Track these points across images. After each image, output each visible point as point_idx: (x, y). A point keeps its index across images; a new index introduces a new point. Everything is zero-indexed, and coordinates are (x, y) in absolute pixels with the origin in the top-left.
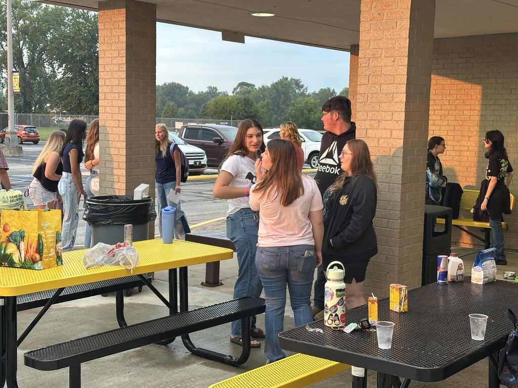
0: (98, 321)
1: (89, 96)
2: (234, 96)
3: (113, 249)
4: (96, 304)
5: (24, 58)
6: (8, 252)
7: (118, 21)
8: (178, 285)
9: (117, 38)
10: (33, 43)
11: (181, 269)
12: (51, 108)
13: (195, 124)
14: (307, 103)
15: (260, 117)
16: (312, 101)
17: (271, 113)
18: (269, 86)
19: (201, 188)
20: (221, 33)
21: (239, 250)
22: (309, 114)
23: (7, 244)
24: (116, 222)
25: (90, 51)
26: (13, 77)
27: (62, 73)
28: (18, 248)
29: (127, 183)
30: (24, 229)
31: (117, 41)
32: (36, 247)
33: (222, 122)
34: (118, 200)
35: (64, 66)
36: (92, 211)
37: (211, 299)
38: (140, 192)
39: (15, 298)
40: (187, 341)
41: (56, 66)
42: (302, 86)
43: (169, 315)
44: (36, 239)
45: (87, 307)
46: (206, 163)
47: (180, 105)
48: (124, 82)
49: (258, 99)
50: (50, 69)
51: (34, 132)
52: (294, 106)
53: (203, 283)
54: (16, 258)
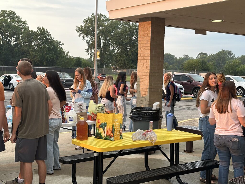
0: (136, 165)
1: (129, 60)
2: (196, 60)
3: (145, 133)
4: (134, 158)
5: (101, 43)
6: (100, 132)
7: (148, 27)
8: (174, 151)
9: (147, 34)
10: (105, 37)
11: (176, 144)
12: (112, 65)
13: (179, 73)
14: (234, 62)
15: (210, 70)
16: (237, 61)
17: (216, 68)
18: (215, 54)
19: (181, 104)
20: (195, 30)
21: (205, 136)
22: (236, 68)
23: (99, 128)
24: (144, 119)
25: (130, 39)
26: (97, 52)
27: (117, 50)
28: (104, 130)
29: (149, 101)
30: (106, 122)
31: (147, 36)
32: (111, 130)
33: (191, 72)
34: (146, 110)
35: (118, 47)
36: (134, 114)
37: (189, 159)
38: (155, 106)
39: (102, 153)
40: (178, 179)
41: (115, 47)
42: (232, 54)
43: (170, 166)
44: (112, 127)
45: (131, 158)
46: (183, 92)
47: (170, 64)
48: (149, 55)
49: (209, 61)
50: (112, 48)
51: (105, 77)
52: (228, 64)
53: (184, 150)
54: (103, 135)
